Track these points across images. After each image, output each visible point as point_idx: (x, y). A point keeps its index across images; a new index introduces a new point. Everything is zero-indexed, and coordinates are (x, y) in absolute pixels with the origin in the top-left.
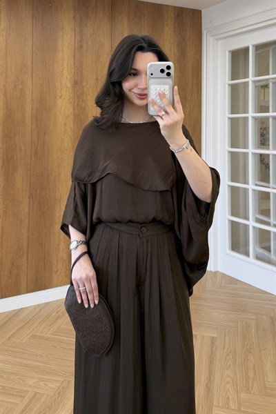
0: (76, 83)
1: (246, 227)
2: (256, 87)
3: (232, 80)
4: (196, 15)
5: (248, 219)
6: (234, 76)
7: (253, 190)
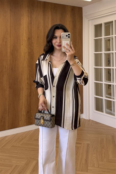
2: (105, 40)
4: (80, 9)
6: (96, 36)
7: (105, 84)
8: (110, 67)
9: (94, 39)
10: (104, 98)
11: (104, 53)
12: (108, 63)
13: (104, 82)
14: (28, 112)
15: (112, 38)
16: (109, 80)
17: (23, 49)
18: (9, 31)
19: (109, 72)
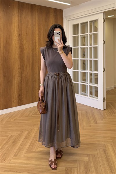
0: (19, 35)
1: (78, 84)
2: (82, 37)
3: (74, 35)
4: (61, 11)
5: (79, 82)
6: (74, 34)
7: (81, 72)
8: (85, 58)
9: (73, 37)
10: (80, 83)
11: (81, 48)
12: (84, 55)
13: (80, 71)
14: (19, 95)
15: (87, 35)
16: (83, 69)
17: (15, 43)
18: (2, 28)
19: (84, 62)
